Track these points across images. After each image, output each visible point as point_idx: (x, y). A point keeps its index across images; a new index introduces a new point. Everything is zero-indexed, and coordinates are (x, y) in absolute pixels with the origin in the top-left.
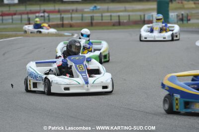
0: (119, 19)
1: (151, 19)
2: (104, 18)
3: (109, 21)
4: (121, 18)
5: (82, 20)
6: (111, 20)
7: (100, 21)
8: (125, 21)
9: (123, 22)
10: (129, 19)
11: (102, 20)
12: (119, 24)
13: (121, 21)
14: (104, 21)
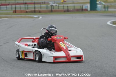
0: (68, 8)
1: (87, 8)
2: (59, 7)
3: (63, 9)
4: (69, 7)
5: (47, 8)
6: (64, 8)
7: (57, 9)
8: (71, 9)
9: (70, 10)
10: (74, 8)
11: (58, 8)
12: (68, 11)
13: (69, 9)
14: (59, 9)
